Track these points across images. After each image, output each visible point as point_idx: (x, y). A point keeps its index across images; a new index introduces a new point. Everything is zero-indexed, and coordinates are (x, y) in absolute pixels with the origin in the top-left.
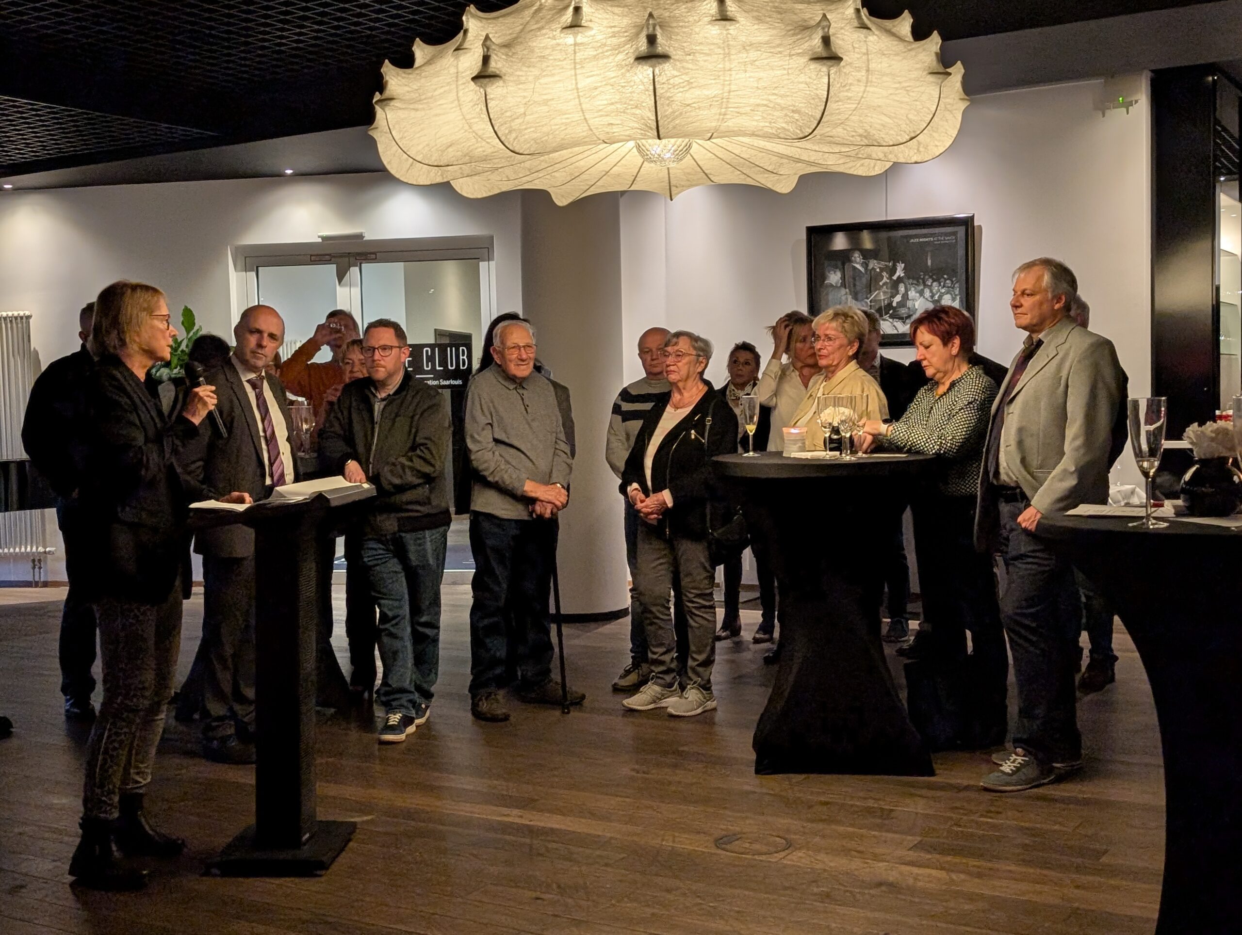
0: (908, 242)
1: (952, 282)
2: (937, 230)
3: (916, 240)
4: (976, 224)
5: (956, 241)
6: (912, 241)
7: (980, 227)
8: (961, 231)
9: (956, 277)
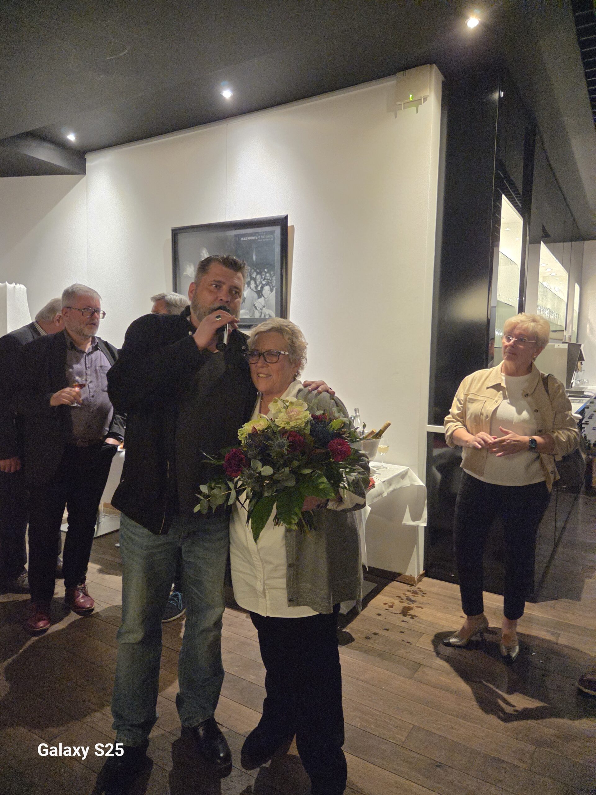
0: (239, 240)
1: (271, 275)
2: (260, 230)
3: (245, 239)
4: (289, 224)
5: (274, 239)
6: (242, 239)
7: (293, 227)
8: (277, 230)
9: (274, 271)
